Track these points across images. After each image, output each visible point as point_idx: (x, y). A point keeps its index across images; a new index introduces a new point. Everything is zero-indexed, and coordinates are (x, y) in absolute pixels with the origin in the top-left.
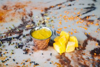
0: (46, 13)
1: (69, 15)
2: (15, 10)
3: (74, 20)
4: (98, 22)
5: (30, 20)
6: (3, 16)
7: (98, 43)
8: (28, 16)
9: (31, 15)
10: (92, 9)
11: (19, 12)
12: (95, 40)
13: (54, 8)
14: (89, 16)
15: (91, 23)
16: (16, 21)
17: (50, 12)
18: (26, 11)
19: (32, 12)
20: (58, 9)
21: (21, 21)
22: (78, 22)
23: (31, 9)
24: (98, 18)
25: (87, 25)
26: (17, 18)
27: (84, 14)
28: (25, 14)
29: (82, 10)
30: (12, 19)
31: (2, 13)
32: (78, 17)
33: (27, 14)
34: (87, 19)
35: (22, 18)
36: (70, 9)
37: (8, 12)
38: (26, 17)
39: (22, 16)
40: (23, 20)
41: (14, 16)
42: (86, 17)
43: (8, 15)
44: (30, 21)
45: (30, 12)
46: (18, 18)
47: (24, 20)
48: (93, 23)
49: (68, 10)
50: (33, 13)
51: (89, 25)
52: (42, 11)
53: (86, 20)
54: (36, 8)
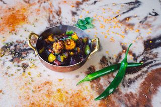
0: (77, 10)
1: (106, 14)
2: (39, 5)
3: (110, 23)
4: (139, 27)
5: (59, 21)
6: (25, 13)
7: (133, 57)
8: (55, 15)
9: (59, 13)
10: (136, 5)
11: (44, 8)
12: (130, 53)
13: (88, 2)
14: (129, 18)
15: (131, 29)
16: (42, 23)
17: (83, 9)
18: (53, 6)
19: (60, 8)
20: (92, 4)
21: (47, 22)
22: (115, 27)
23: (59, 3)
24: (140, 21)
25: (126, 32)
26: (42, 17)
27: (124, 13)
28: (51, 12)
29: (122, 6)
30: (36, 19)
31: (24, 9)
32: (116, 19)
33: (54, 12)
34: (127, 21)
35: (48, 18)
36: (107, 5)
37: (31, 7)
38: (53, 17)
39: (48, 15)
40: (49, 21)
41: (39, 14)
42: (126, 19)
43: (31, 12)
44: (58, 23)
45: (57, 9)
46: (44, 17)
47: (51, 21)
48: (133, 29)
49: (105, 6)
50: (62, 10)
51: (127, 31)
52: (73, 6)
53: (125, 24)
54: (65, 2)
